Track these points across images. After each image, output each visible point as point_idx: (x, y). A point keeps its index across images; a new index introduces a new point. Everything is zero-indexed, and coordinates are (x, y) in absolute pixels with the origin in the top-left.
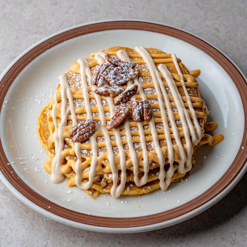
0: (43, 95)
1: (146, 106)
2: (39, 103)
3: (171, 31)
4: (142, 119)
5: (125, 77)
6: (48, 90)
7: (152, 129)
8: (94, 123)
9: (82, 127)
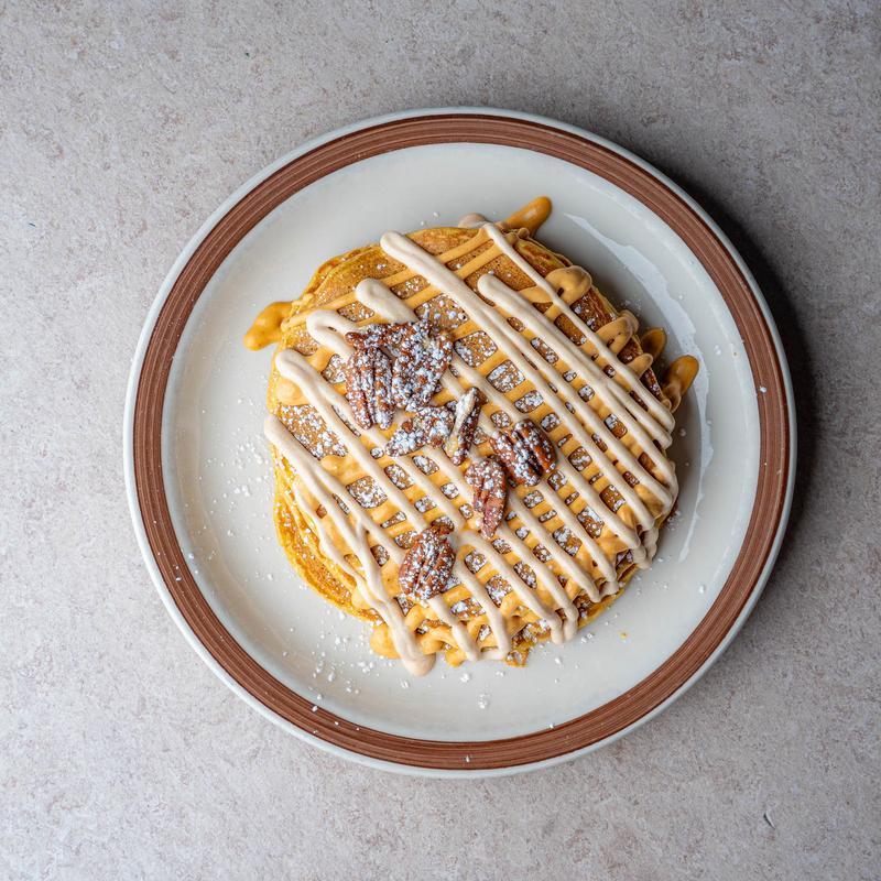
0: (240, 467)
1: (533, 441)
2: (247, 494)
3: (425, 128)
4: (537, 471)
5: (429, 374)
6: (242, 449)
7: (570, 479)
8: (445, 541)
9: (426, 568)
